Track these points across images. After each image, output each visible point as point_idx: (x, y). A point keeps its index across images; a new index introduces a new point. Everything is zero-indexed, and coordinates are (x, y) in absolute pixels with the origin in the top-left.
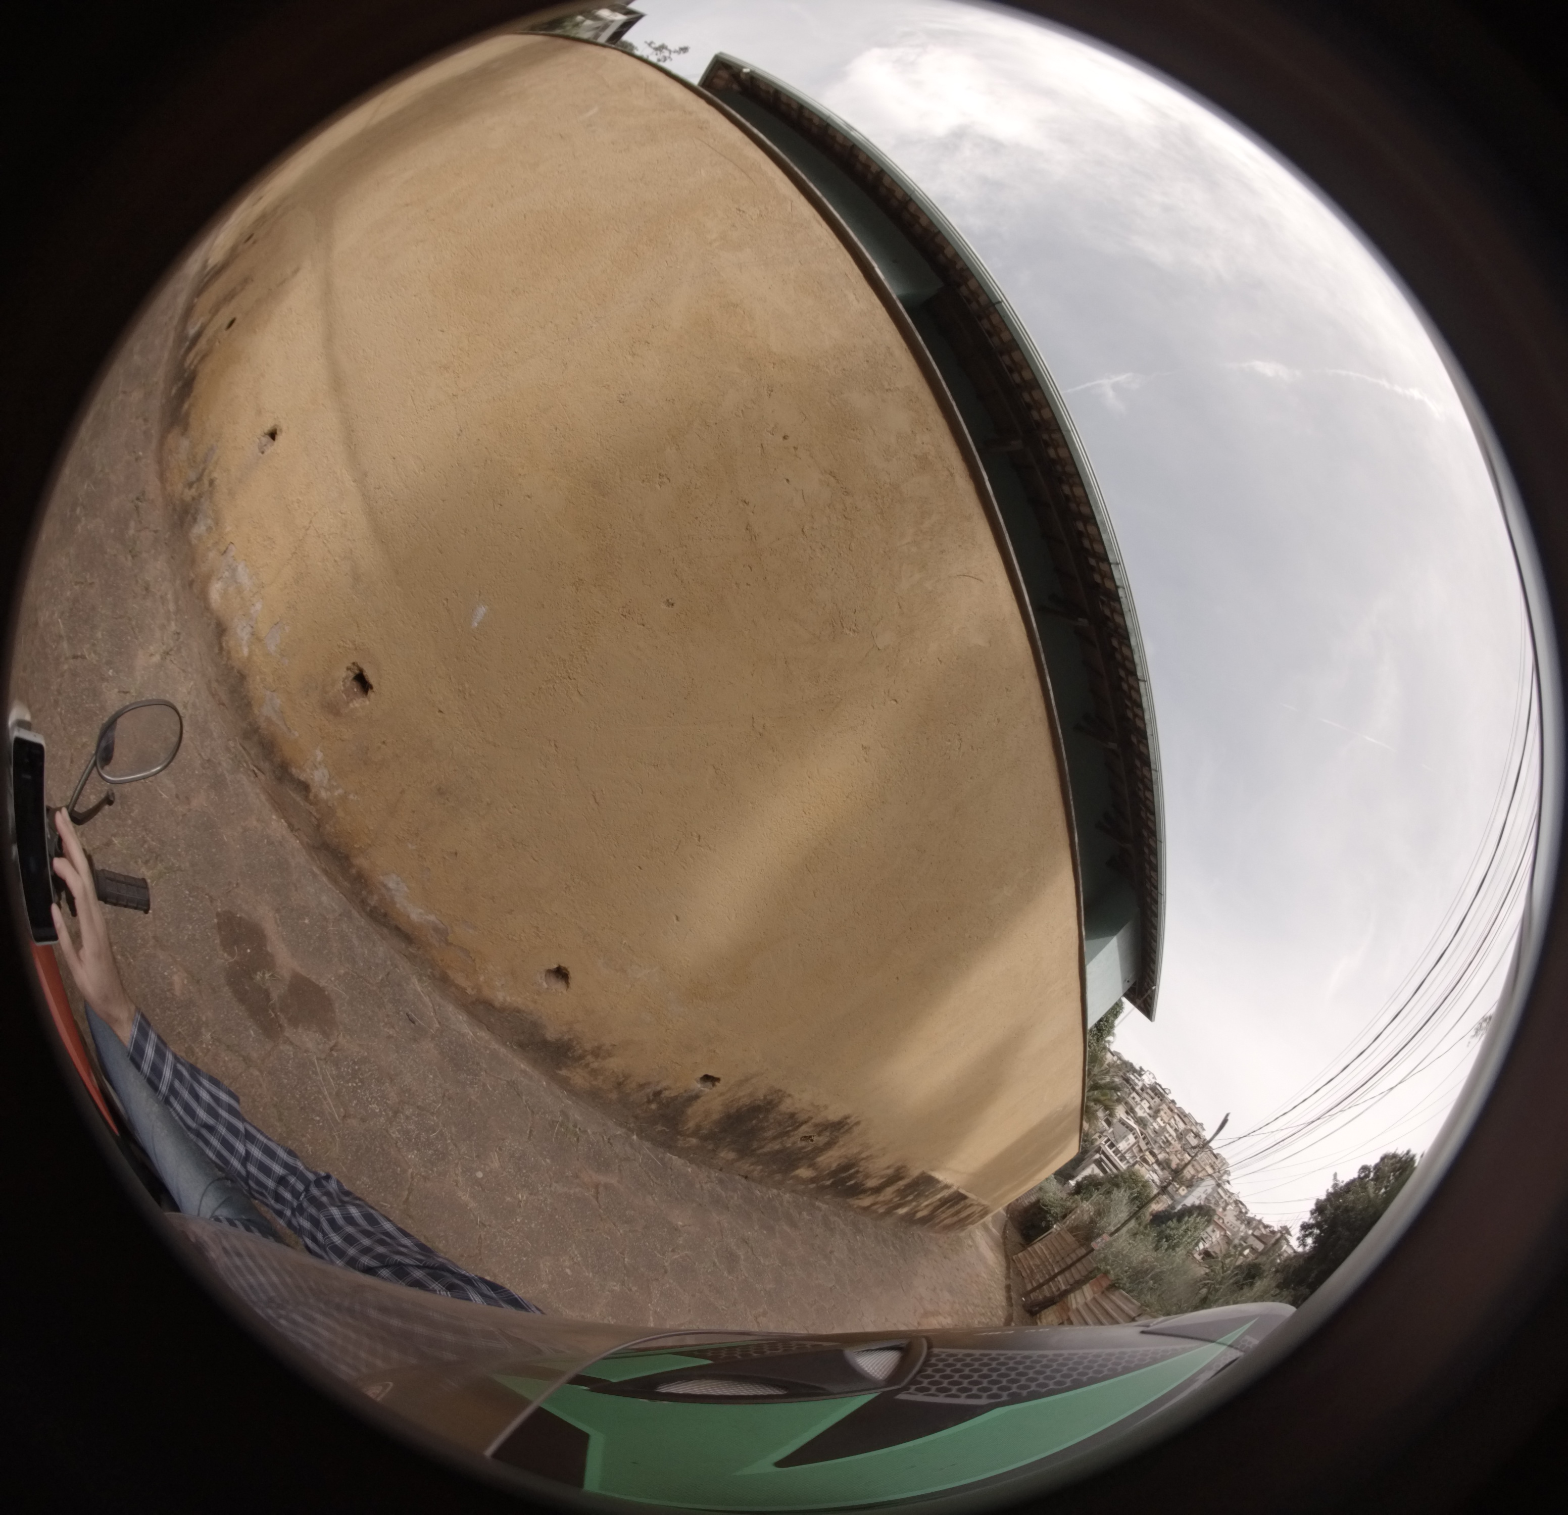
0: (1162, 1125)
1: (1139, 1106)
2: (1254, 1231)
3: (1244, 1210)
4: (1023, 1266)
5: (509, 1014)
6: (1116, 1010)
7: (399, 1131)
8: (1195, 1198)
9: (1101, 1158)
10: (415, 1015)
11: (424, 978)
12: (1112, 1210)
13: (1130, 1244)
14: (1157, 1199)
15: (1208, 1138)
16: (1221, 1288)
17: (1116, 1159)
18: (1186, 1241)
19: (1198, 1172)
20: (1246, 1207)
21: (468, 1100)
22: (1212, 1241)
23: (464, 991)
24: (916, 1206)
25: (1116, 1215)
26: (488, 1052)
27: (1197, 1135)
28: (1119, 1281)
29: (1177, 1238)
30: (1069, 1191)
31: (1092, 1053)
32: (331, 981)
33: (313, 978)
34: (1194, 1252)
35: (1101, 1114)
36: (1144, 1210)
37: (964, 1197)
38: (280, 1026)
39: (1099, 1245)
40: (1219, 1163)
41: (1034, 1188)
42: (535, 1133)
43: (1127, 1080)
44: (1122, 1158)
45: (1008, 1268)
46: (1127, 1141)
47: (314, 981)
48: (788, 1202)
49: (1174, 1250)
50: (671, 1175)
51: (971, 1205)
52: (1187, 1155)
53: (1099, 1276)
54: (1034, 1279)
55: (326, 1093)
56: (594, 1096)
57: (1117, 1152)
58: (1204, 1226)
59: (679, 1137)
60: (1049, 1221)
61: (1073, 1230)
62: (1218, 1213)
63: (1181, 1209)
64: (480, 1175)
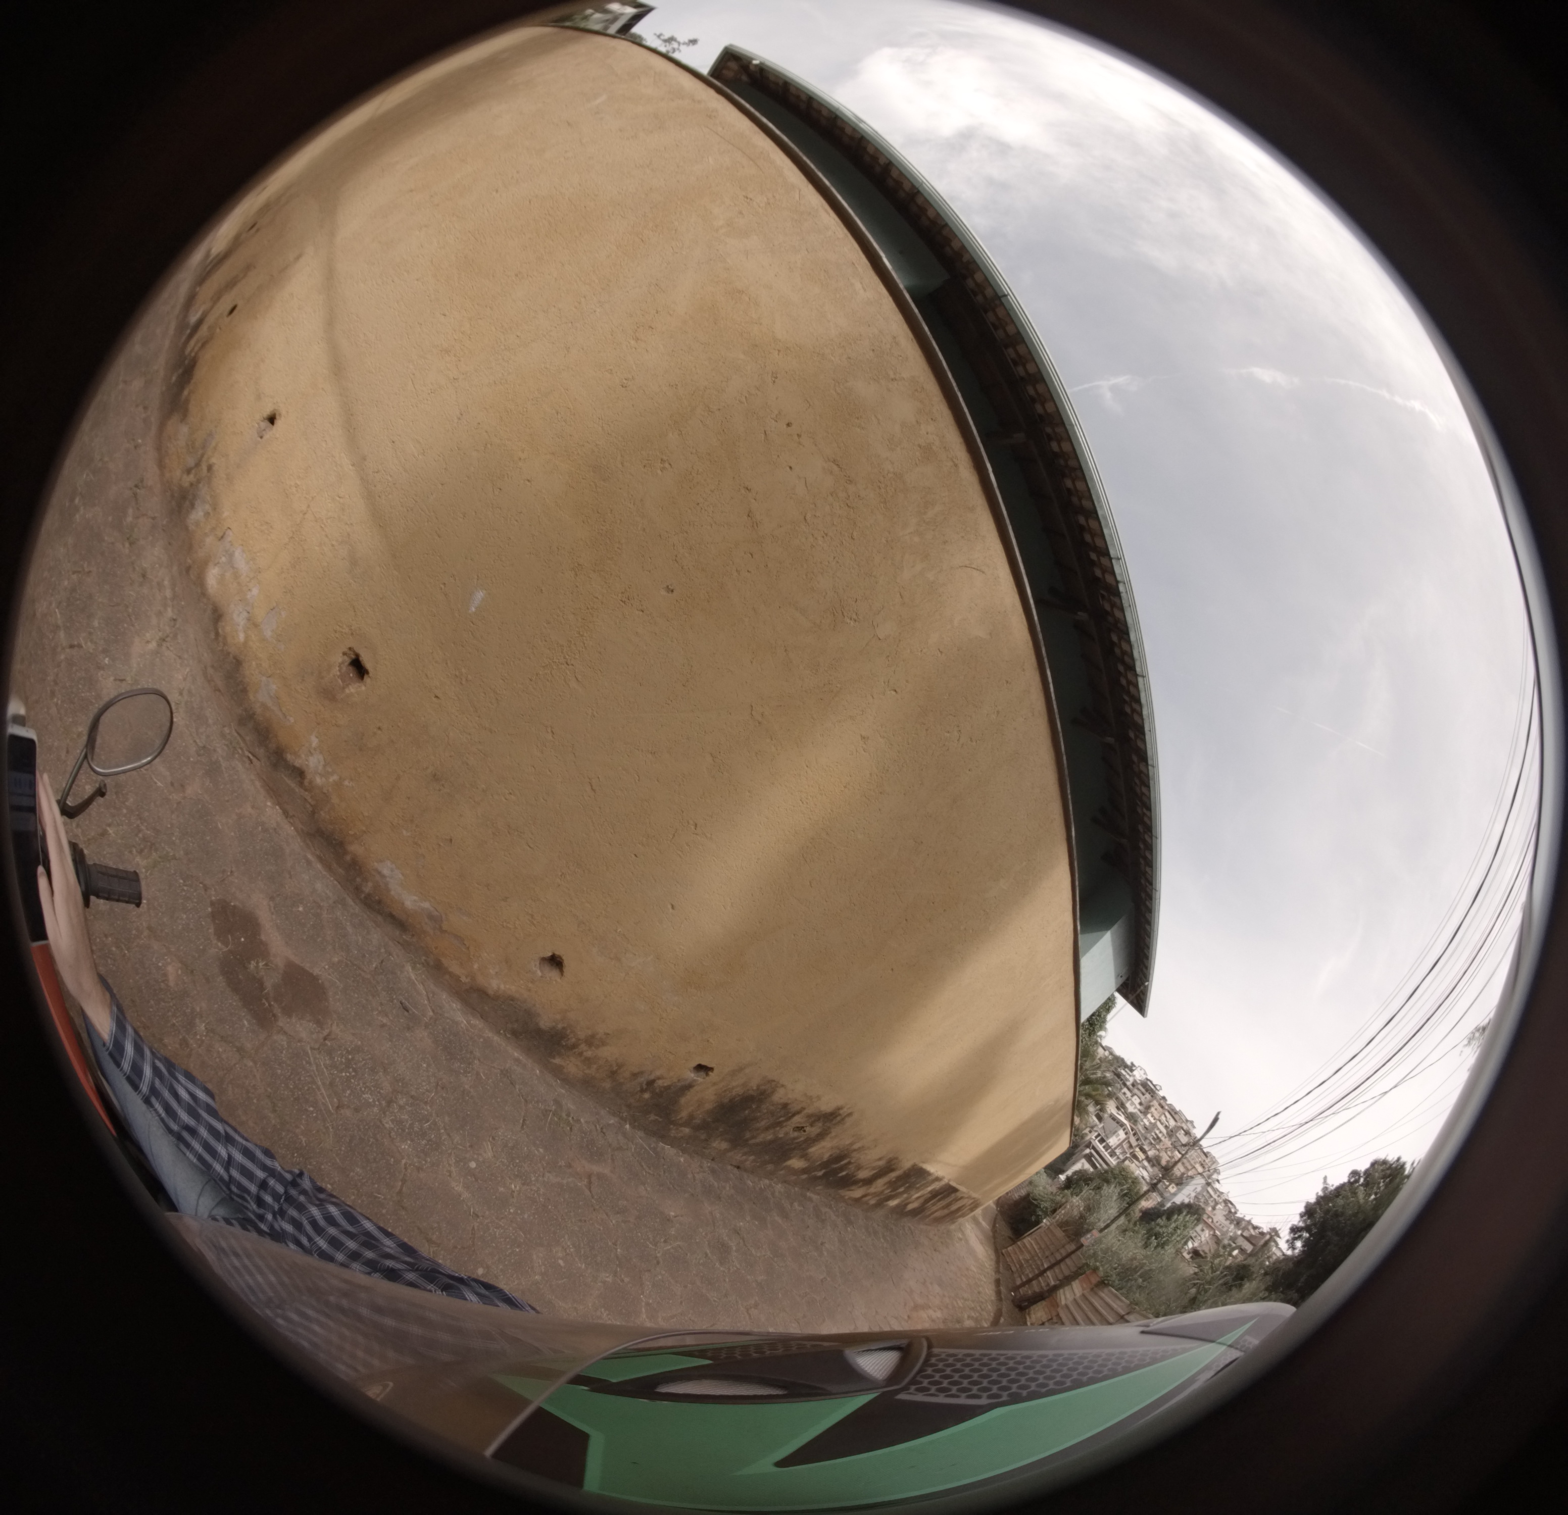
0: (1153, 1121)
1: (1130, 1102)
2: (1243, 1231)
3: (1233, 1210)
4: (1013, 1261)
5: (502, 1002)
6: (1108, 1005)
7: (392, 1121)
8: (1184, 1196)
9: (1091, 1153)
10: (409, 1003)
11: (418, 965)
12: (1101, 1206)
13: (1119, 1240)
14: (1147, 1196)
15: (1199, 1136)
16: (1210, 1289)
17: (1106, 1154)
18: (1175, 1239)
19: (1188, 1170)
20: (1235, 1207)
21: (462, 1089)
22: (1201, 1240)
23: (457, 979)
24: (907, 1199)
25: (1106, 1212)
26: (482, 1040)
27: (1187, 1133)
28: (1109, 1278)
29: (1166, 1236)
30: (1059, 1186)
31: (1084, 1047)
32: (325, 969)
33: (307, 966)
34: (1183, 1250)
35: (1091, 1109)
36: (1133, 1207)
37: (955, 1190)
38: (274, 1015)
39: (1088, 1241)
40: (1209, 1162)
41: (1024, 1182)
42: (528, 1122)
43: (1118, 1075)
44: (1113, 1154)
45: (998, 1262)
46: (1117, 1137)
47: (308, 969)
48: (780, 1192)
49: (1163, 1248)
50: (664, 1165)
51: (962, 1198)
52: (1177, 1153)
53: (1088, 1272)
54: (1023, 1273)
55: (320, 1083)
56: (587, 1085)
57: (1107, 1147)
58: (1193, 1224)
59: (672, 1126)
60: (1039, 1215)
61: (1062, 1225)
62: (1207, 1212)
63: (1170, 1207)
64: (473, 1165)
